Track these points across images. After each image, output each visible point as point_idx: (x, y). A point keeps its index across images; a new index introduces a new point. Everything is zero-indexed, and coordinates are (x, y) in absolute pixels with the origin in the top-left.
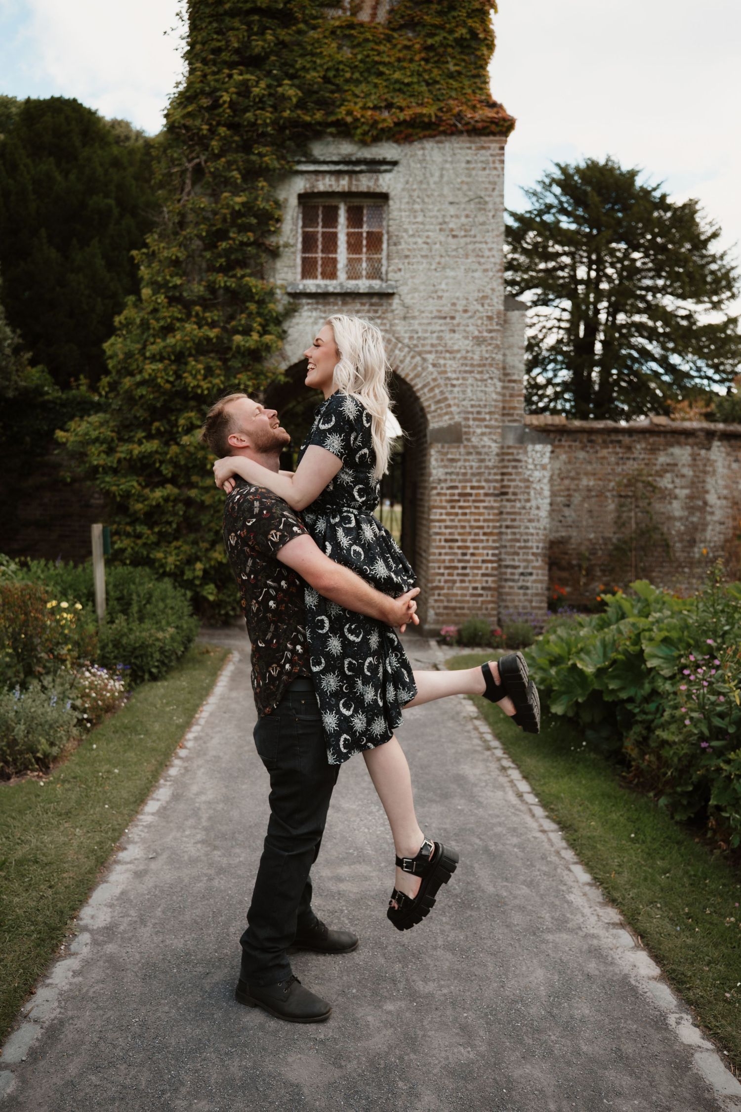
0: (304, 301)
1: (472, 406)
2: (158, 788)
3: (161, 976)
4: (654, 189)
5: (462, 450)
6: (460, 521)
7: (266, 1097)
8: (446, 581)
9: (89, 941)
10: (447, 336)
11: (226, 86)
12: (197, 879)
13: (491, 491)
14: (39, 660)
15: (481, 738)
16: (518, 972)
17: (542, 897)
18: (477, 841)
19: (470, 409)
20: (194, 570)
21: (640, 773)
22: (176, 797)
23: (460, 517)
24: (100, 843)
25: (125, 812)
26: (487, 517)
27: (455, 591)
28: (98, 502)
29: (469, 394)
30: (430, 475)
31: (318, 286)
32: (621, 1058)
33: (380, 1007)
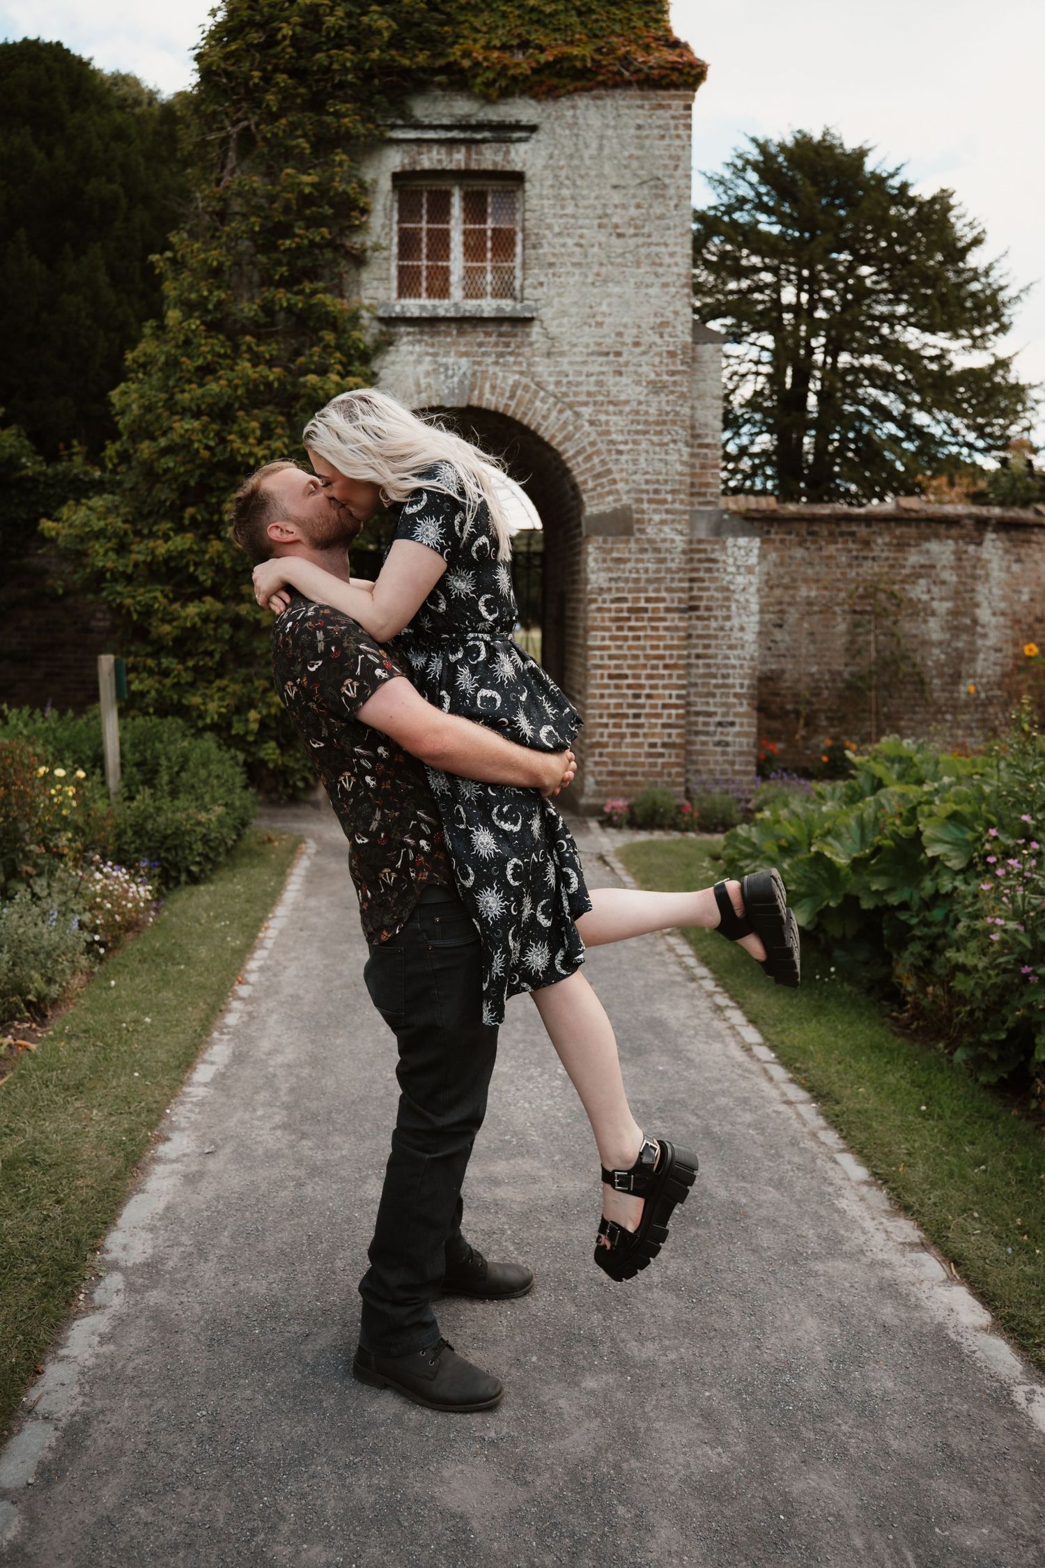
0: (403, 329)
1: (647, 482)
2: (211, 1044)
3: (237, 1341)
4: (892, 176)
5: (633, 545)
6: (630, 648)
7: (415, 1537)
8: (611, 736)
9: (121, 1286)
10: (611, 380)
11: (287, 13)
12: (279, 1184)
13: (675, 605)
14: (27, 855)
15: (680, 963)
16: (778, 1323)
17: (799, 1203)
18: (693, 1119)
19: (644, 487)
20: (247, 721)
21: (919, 1012)
22: (238, 1058)
23: (631, 643)
24: (130, 1131)
25: (165, 1082)
26: (669, 642)
27: (624, 750)
28: (101, 624)
29: (643, 464)
30: (587, 581)
31: (423, 307)
32: (951, 1458)
33: (577, 1384)
